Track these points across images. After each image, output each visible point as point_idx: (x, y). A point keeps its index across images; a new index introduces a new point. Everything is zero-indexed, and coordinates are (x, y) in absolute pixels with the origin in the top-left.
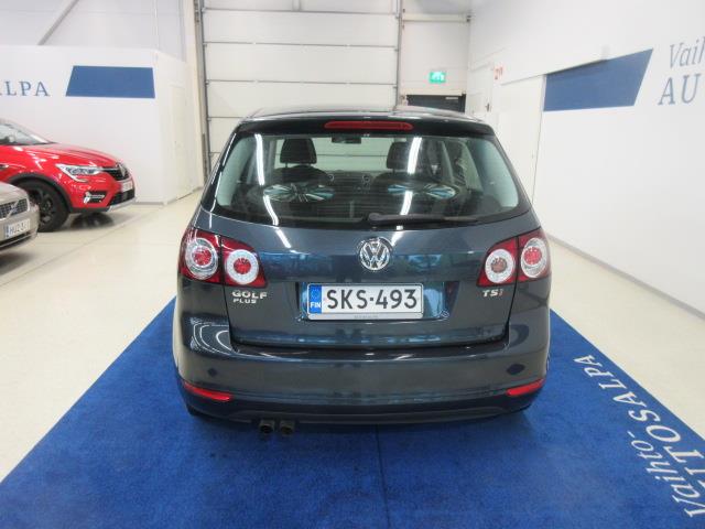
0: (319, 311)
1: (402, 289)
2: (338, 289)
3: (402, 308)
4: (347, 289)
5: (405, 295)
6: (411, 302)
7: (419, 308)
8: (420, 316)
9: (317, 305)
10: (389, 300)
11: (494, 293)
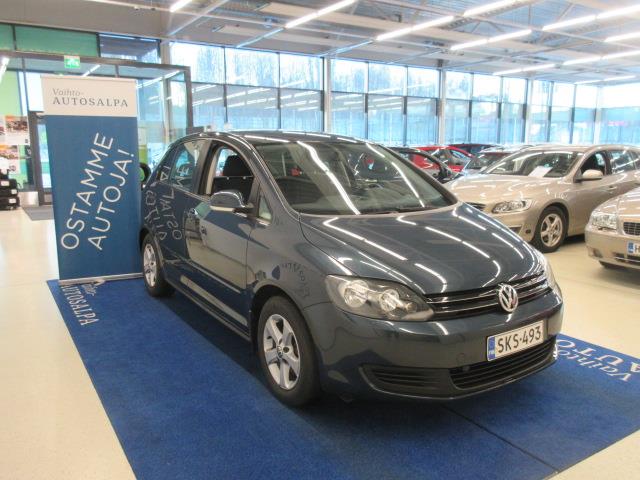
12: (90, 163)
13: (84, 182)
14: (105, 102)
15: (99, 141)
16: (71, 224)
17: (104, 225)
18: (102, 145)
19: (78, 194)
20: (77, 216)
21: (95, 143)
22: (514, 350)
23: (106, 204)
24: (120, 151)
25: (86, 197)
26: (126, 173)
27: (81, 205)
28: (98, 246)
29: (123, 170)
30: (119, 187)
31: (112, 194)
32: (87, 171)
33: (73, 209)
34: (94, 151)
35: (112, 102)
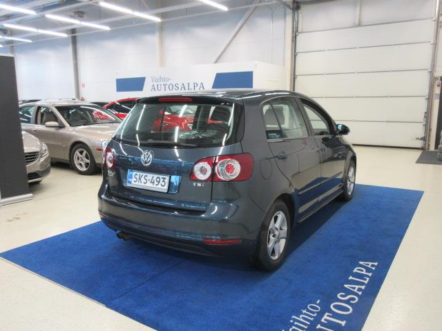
0: (130, 182)
1: (161, 177)
2: (138, 174)
3: (159, 186)
4: (141, 174)
5: (162, 180)
6: (163, 184)
7: (166, 187)
8: (166, 191)
9: (131, 180)
10: (155, 182)
11: (199, 185)
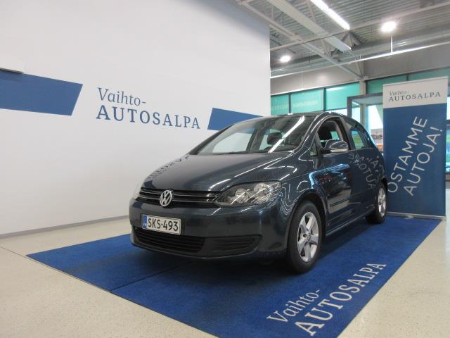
12: (409, 137)
13: (404, 149)
14: (424, 96)
15: (417, 122)
16: (394, 176)
17: (416, 179)
18: (419, 125)
19: (400, 157)
20: (398, 171)
21: (414, 124)
22: (157, 229)
23: (418, 165)
24: (432, 128)
25: (404, 159)
26: (435, 143)
27: (401, 164)
28: (410, 192)
29: (433, 141)
30: (429, 153)
31: (424, 158)
32: (407, 142)
33: (396, 166)
34: (413, 129)
35: (428, 95)
